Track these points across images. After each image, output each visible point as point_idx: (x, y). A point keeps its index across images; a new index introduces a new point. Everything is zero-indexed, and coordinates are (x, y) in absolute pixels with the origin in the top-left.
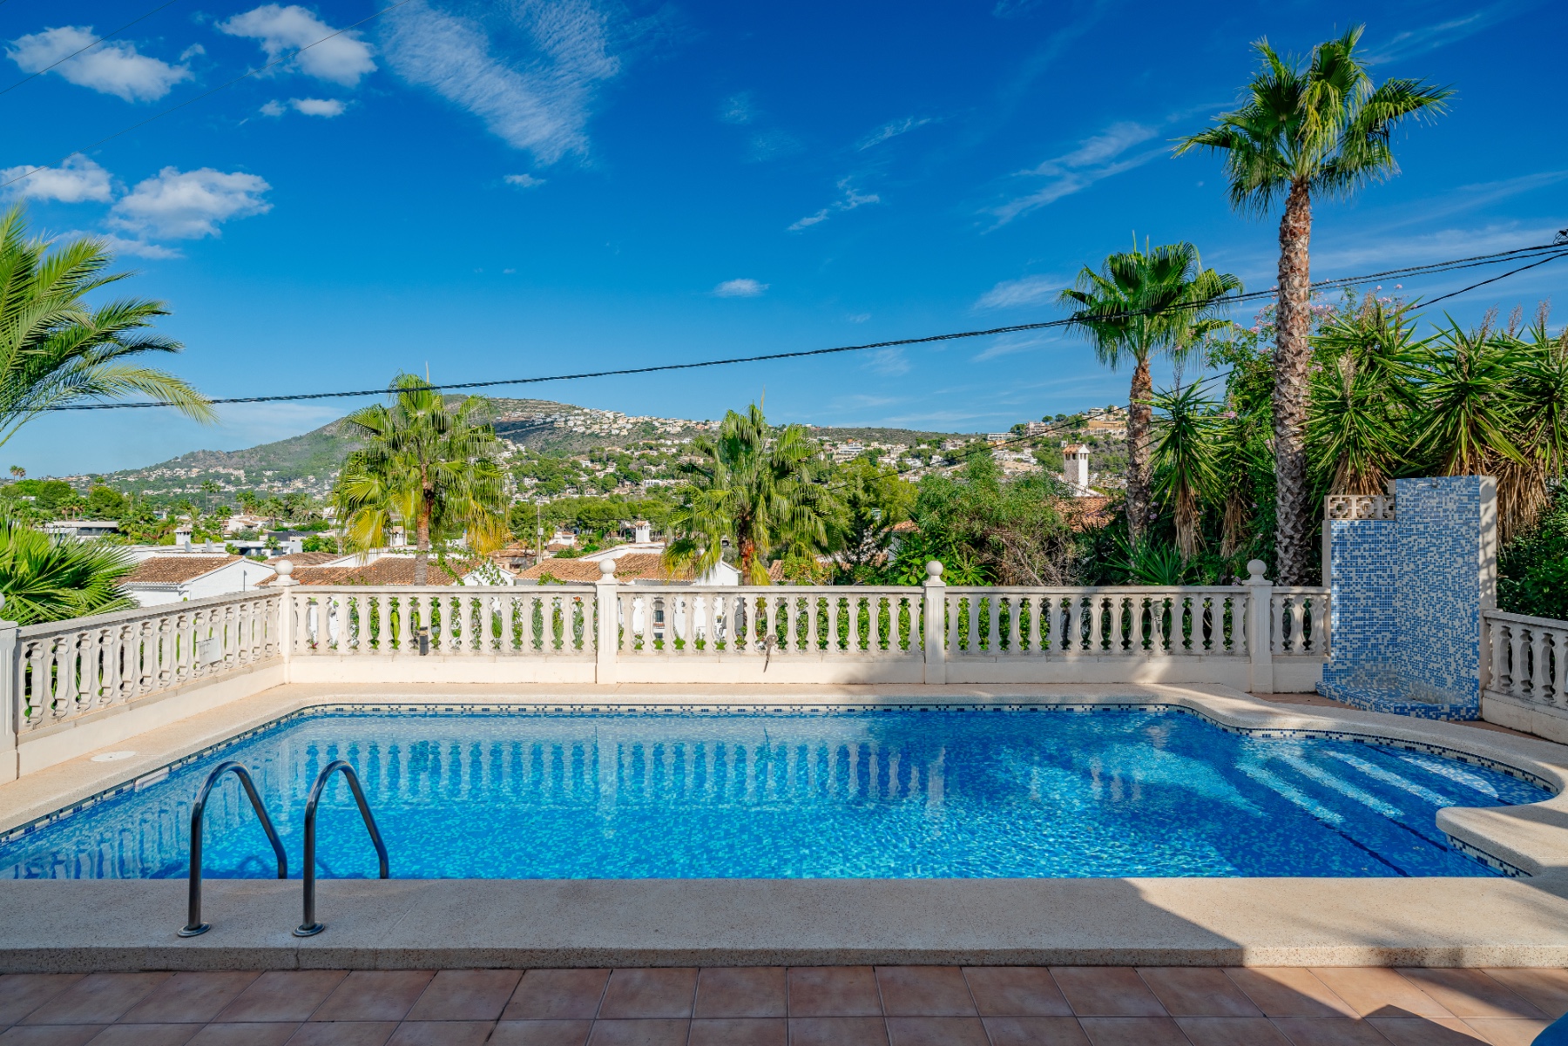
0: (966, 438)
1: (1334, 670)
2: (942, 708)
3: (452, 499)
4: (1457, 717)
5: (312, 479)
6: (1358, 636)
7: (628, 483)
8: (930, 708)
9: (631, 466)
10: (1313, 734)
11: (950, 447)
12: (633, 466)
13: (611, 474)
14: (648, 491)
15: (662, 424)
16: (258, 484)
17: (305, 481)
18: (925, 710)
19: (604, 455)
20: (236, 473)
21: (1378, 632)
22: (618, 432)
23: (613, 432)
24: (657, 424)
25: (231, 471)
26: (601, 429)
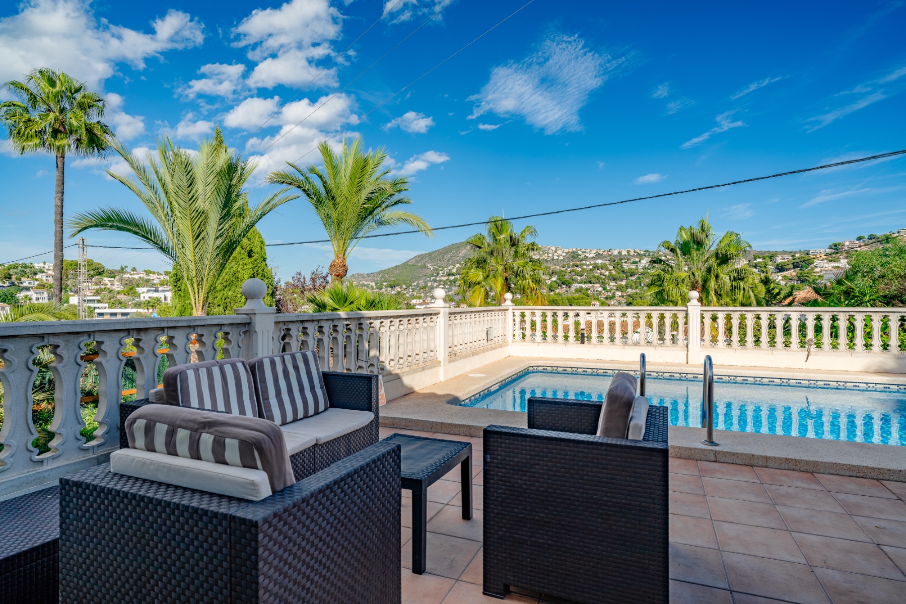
0: (793, 254)
3: (520, 281)
5: (404, 286)
7: (563, 286)
9: (566, 277)
11: (779, 260)
12: (567, 277)
13: (555, 281)
14: (576, 291)
15: (583, 252)
16: (381, 289)
17: (401, 287)
19: (551, 271)
20: (371, 284)
22: (557, 258)
23: (555, 258)
24: (580, 253)
25: (369, 283)
26: (548, 257)
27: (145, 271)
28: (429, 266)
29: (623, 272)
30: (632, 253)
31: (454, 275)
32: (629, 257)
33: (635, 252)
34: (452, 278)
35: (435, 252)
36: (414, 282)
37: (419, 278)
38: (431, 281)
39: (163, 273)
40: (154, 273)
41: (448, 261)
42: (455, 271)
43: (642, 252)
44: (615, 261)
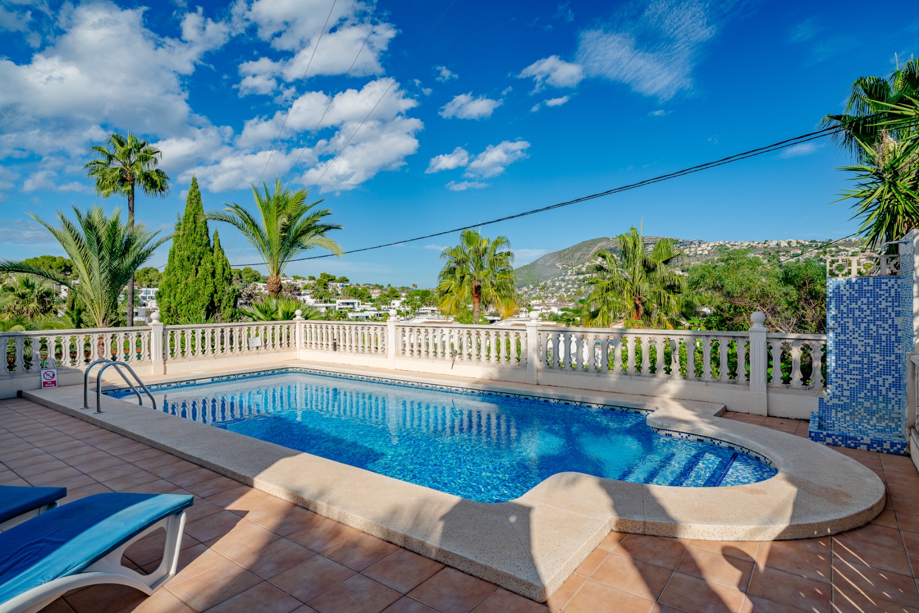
1: (830, 403)
2: (517, 396)
4: (879, 448)
6: (855, 377)
8: (511, 396)
10: (702, 438)
15: (732, 245)
17: (528, 288)
18: (508, 396)
21: (878, 374)
22: (701, 252)
23: (698, 253)
24: (728, 246)
26: (690, 252)
27: (294, 277)
28: (558, 265)
29: (780, 266)
30: (794, 244)
31: (583, 274)
32: (789, 249)
33: (798, 243)
34: (581, 277)
35: (565, 250)
36: (542, 282)
37: (546, 279)
38: (559, 281)
39: (308, 278)
40: (300, 278)
41: (579, 259)
42: (584, 269)
43: (807, 243)
44: (770, 254)
